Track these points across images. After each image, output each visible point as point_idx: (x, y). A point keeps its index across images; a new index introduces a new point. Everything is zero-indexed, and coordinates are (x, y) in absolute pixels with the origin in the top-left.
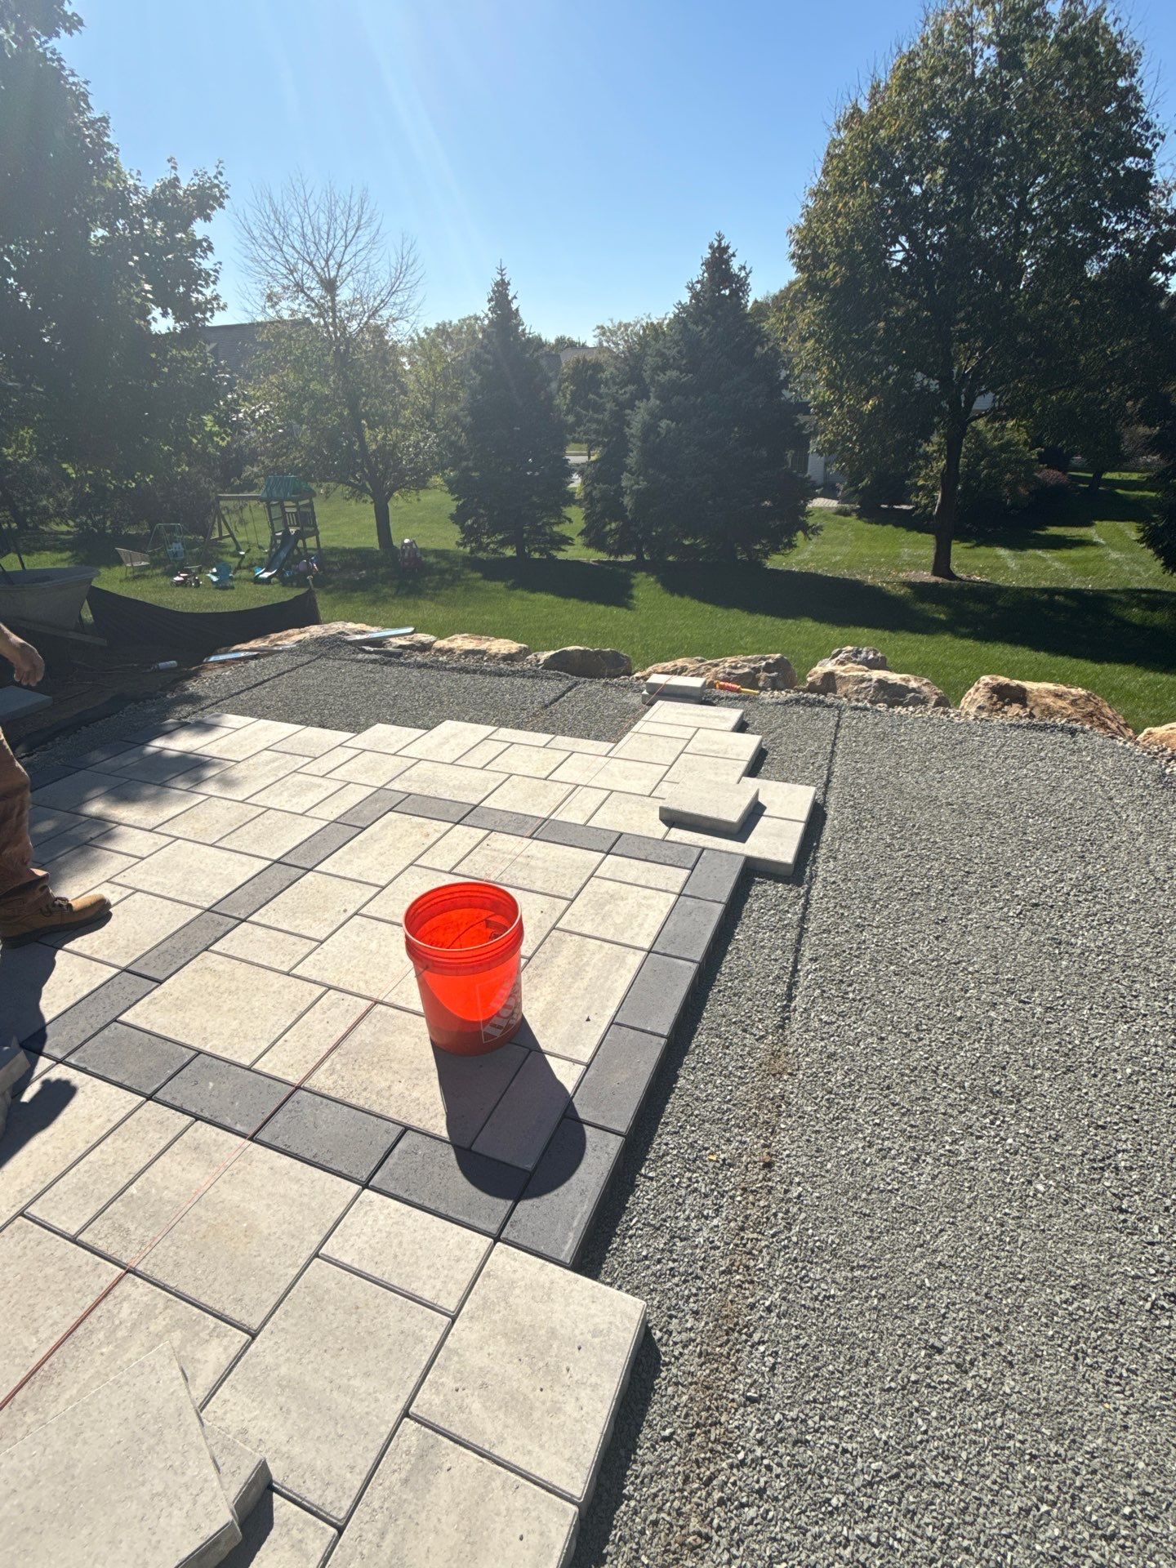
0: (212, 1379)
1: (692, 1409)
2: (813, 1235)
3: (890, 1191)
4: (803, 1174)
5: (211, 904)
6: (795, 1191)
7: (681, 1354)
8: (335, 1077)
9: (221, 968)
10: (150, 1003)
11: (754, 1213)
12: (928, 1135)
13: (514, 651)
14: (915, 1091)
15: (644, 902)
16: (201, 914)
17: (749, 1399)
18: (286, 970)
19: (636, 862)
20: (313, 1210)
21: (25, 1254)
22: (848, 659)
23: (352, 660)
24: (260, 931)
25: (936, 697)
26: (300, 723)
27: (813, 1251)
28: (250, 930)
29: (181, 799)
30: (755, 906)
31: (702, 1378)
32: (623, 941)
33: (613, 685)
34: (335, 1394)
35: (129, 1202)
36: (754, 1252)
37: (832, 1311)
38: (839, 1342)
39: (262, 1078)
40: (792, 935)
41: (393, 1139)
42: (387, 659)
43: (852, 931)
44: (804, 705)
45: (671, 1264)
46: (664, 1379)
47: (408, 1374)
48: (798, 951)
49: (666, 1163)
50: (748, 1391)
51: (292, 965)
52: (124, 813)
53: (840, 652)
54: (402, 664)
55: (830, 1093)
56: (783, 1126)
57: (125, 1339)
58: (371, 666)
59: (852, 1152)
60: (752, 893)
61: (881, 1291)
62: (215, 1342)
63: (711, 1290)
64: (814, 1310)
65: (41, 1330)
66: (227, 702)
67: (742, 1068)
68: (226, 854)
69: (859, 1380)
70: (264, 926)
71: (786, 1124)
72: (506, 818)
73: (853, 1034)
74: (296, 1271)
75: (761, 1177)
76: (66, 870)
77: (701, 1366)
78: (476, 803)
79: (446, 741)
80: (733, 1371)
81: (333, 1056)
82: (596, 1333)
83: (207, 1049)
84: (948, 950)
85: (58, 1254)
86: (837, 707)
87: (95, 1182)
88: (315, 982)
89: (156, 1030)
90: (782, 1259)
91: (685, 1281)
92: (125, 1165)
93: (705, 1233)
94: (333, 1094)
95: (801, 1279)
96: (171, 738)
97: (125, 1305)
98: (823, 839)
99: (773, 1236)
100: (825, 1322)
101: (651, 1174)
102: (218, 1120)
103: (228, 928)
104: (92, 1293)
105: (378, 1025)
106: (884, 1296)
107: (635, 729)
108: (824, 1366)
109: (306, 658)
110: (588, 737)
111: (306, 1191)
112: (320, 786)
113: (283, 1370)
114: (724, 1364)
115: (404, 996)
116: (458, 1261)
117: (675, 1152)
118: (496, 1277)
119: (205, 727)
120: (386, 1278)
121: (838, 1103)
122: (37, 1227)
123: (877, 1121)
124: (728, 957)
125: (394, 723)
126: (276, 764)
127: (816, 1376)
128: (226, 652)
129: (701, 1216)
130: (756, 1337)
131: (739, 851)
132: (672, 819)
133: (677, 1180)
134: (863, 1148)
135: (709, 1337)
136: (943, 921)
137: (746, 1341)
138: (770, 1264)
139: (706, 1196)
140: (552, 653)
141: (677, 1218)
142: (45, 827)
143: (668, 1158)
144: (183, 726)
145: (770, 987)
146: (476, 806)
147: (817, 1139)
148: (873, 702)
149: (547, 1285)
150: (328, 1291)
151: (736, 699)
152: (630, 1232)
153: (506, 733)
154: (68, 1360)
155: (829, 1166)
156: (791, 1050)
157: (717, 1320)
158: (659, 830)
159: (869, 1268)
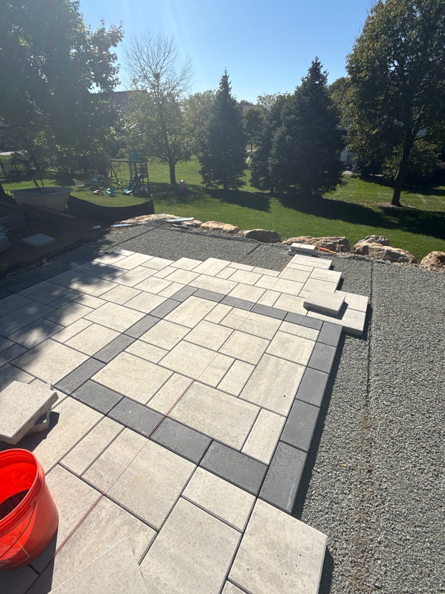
0: (143, 551)
1: (351, 589)
2: (395, 508)
3: (427, 490)
4: (386, 478)
5: (124, 331)
6: (385, 486)
7: (342, 560)
8: (181, 413)
9: (130, 359)
10: (103, 372)
11: (367, 494)
12: (440, 464)
13: (233, 229)
14: (432, 442)
15: (301, 344)
16: (120, 335)
17: (376, 586)
18: (156, 362)
19: (296, 325)
20: (177, 474)
21: (61, 482)
22: (373, 240)
23: (169, 230)
24: (144, 345)
25: (412, 259)
26: (151, 255)
27: (396, 516)
28: (140, 344)
29: (108, 284)
30: (348, 349)
31: (354, 574)
32: (295, 361)
33: (275, 246)
34: (195, 564)
35: (101, 463)
36: (369, 513)
37: (409, 547)
38: (414, 563)
39: (151, 410)
40: (365, 363)
41: (208, 444)
42: (183, 230)
43: (392, 363)
44: (357, 259)
45: (333, 516)
46: (337, 572)
47: (226, 559)
48: (369, 370)
49: (324, 465)
50: (376, 583)
51: (159, 360)
52: (85, 289)
53: (369, 237)
54: (189, 233)
55: (393, 439)
56: (374, 453)
57: (104, 527)
58: (177, 233)
59: (407, 469)
60: (346, 342)
61: (431, 539)
62: (142, 533)
63: (352, 530)
64: (400, 545)
65: (70, 518)
66: (122, 244)
67: (352, 423)
68: (128, 310)
69: (427, 584)
70: (145, 342)
71: (375, 452)
72: (239, 302)
73: (399, 412)
74: (173, 503)
75: (367, 477)
76: (65, 312)
77: (353, 567)
78: (226, 294)
79: (211, 266)
80: (367, 572)
81: (179, 403)
82: (307, 549)
83: (127, 395)
84: (436, 376)
85: (74, 483)
86: (371, 261)
87: (87, 452)
88: (168, 369)
89: (106, 385)
90: (382, 518)
91: (340, 524)
92: (99, 445)
93: (346, 501)
94: (180, 421)
95: (393, 529)
96: (102, 258)
97: (103, 511)
98: (373, 319)
99: (377, 506)
100: (406, 552)
101: (319, 470)
102: (135, 428)
103: (132, 341)
104: (89, 504)
105: (196, 391)
106: (432, 542)
107: (288, 266)
108: (409, 574)
109: (151, 228)
110: (267, 268)
111: (174, 465)
112: (162, 283)
113: (172, 550)
114: (363, 568)
115: (206, 378)
116: (242, 506)
117: (328, 461)
118: (259, 516)
119: (115, 255)
120: (211, 510)
121: (397, 445)
122: (65, 470)
123: (417, 455)
124: (339, 371)
125: (188, 257)
126: (144, 272)
127: (406, 579)
128: (119, 224)
129: (343, 493)
130: (376, 556)
131: (339, 324)
132: (309, 307)
133: (330, 474)
134: (412, 467)
135: (354, 553)
136: (432, 362)
137: (371, 557)
138: (377, 520)
139: (344, 483)
140: (249, 231)
141: (332, 493)
142: (56, 293)
143: (325, 463)
144: (107, 254)
145: (359, 387)
146: (226, 296)
147: (390, 461)
148: (385, 260)
149: (282, 522)
150: (187, 514)
151: (327, 255)
152: (313, 497)
153: (234, 264)
154: (81, 534)
155: (397, 474)
156: (372, 417)
157: (357, 545)
158: (304, 312)
159: (423, 527)
